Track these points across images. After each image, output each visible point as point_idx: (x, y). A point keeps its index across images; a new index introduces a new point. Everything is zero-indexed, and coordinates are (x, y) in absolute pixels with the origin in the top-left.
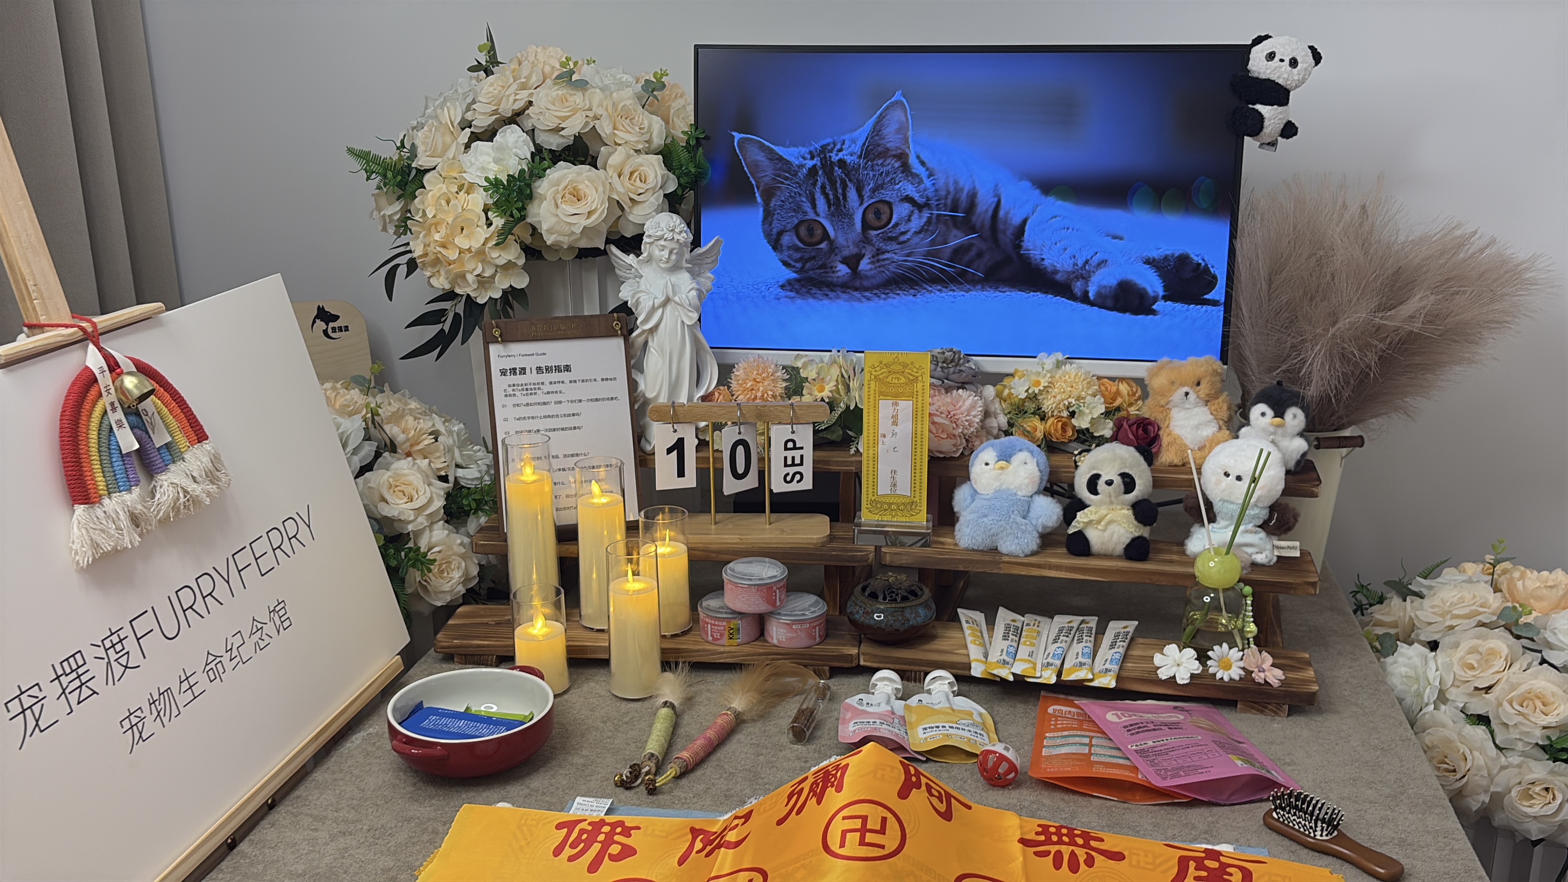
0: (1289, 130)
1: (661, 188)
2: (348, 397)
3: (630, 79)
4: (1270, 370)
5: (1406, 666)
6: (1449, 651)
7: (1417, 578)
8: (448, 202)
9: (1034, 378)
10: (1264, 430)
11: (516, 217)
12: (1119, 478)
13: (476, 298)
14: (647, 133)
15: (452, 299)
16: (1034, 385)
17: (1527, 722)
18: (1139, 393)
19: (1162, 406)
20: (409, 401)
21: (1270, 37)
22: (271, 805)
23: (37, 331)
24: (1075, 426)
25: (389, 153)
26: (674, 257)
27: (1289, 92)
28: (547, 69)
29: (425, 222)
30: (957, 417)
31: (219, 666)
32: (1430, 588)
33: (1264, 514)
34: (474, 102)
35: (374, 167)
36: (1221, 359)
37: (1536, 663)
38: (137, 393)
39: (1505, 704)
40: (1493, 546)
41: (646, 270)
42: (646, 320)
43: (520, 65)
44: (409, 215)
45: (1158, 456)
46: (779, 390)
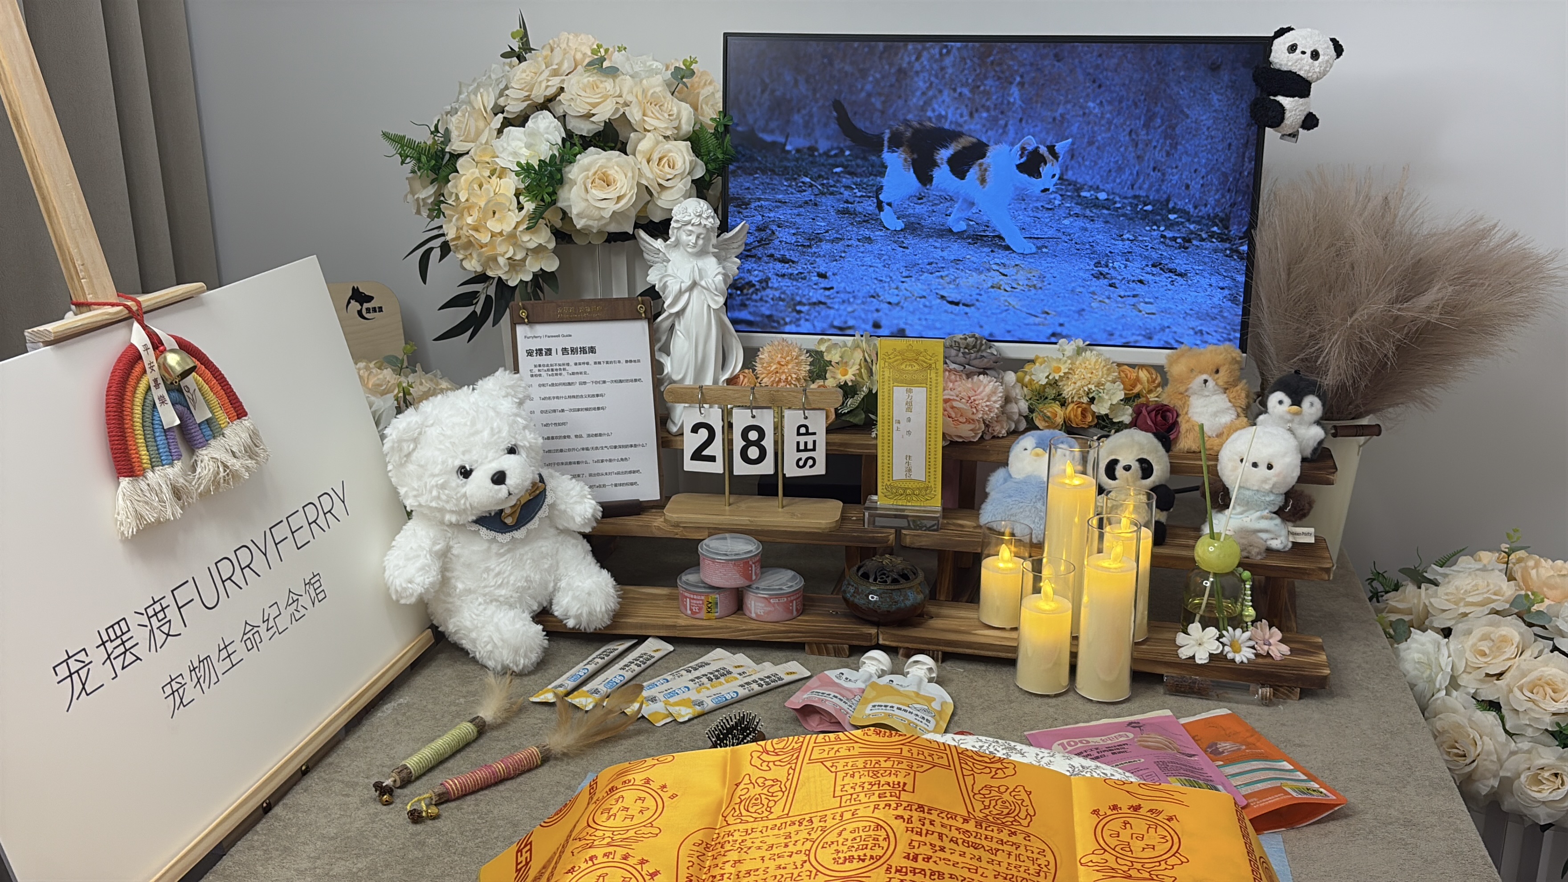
0: (1310, 121)
1: (689, 174)
2: (381, 376)
3: (660, 66)
4: (1288, 359)
5: (1418, 652)
6: (1462, 638)
7: (1433, 566)
8: (481, 186)
9: (1055, 364)
10: (1281, 417)
11: (547, 201)
12: (1137, 464)
13: (507, 280)
14: (675, 119)
15: (484, 282)
16: (1055, 372)
17: (1537, 708)
18: (1159, 380)
19: (1181, 394)
20: (440, 381)
21: (1293, 29)
22: (304, 772)
23: (85, 309)
24: (1094, 412)
25: (423, 137)
26: (701, 242)
27: (1310, 84)
28: (579, 56)
29: (458, 205)
30: (977, 402)
31: (256, 635)
32: (1445, 576)
33: (1280, 501)
34: (507, 88)
35: (408, 151)
36: (1240, 348)
37: (1547, 650)
38: (179, 369)
39: (1516, 690)
40: (1508, 535)
41: (674, 254)
42: (673, 304)
43: (552, 51)
44: (442, 198)
45: (1176, 443)
46: (803, 374)
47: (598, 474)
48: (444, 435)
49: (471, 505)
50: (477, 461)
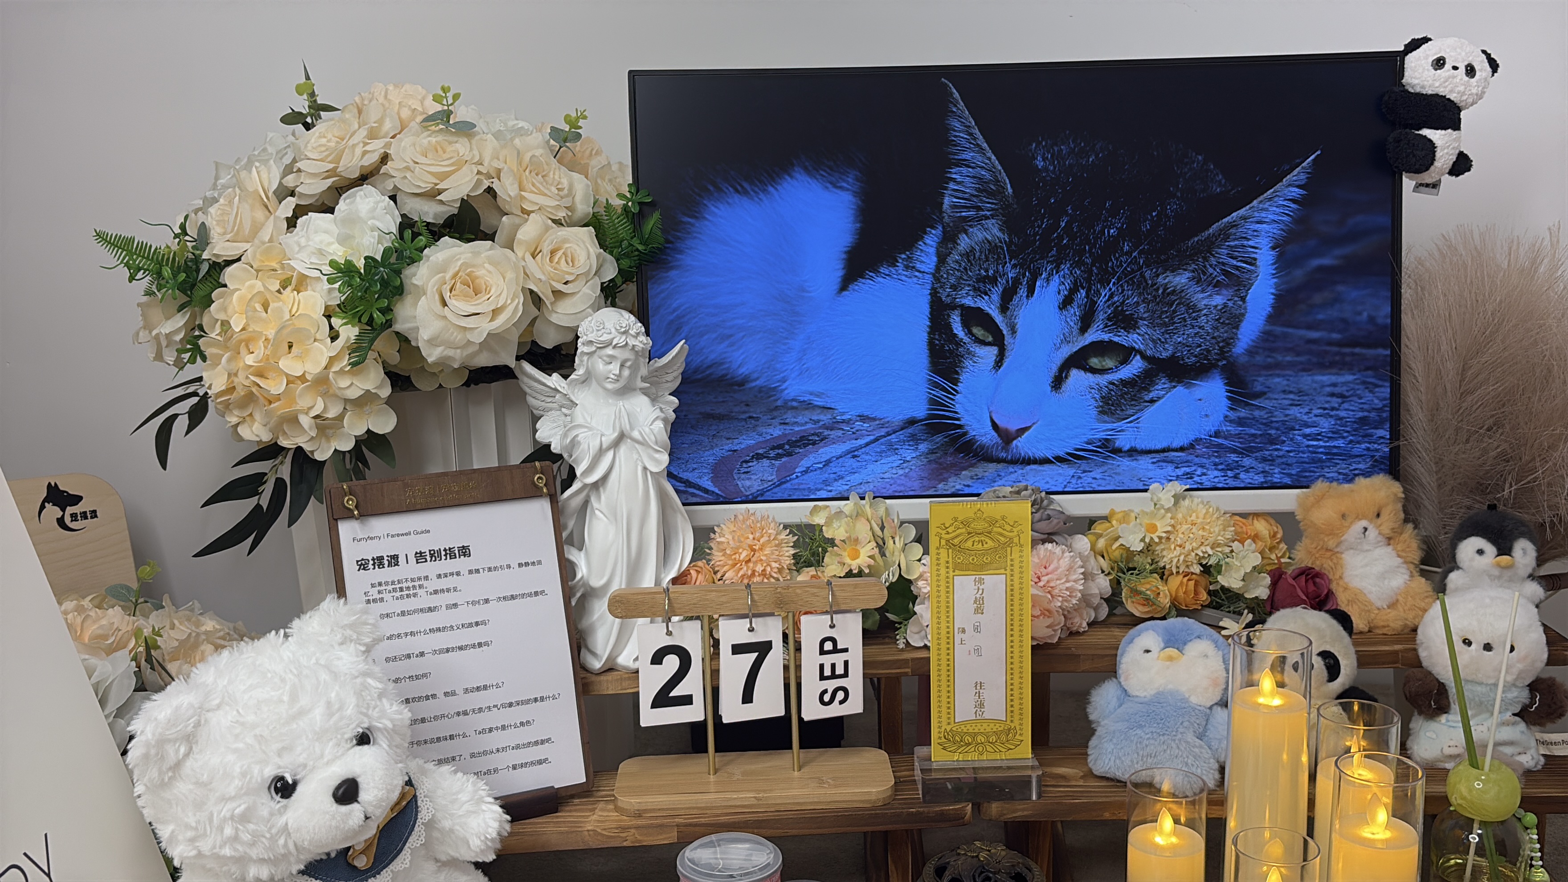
0: (1461, 165)
1: (595, 274)
2: (104, 622)
3: (528, 126)
8: (266, 306)
9: (1146, 521)
10: (1481, 575)
11: (377, 323)
12: (1319, 659)
13: (312, 452)
14: (567, 196)
15: (274, 457)
16: (1148, 531)
18: (1281, 532)
19: (1327, 550)
20: (200, 617)
21: (1430, 40)
24: (1208, 586)
25: (163, 241)
26: (626, 373)
27: (1461, 111)
28: (405, 113)
29: (229, 338)
30: (1052, 584)
33: (1524, 696)
34: (298, 159)
35: (140, 261)
41: (582, 394)
42: (588, 470)
43: (361, 110)
44: (197, 333)
46: (788, 561)
47: (485, 753)
48: (243, 724)
49: (295, 845)
50: (305, 766)
